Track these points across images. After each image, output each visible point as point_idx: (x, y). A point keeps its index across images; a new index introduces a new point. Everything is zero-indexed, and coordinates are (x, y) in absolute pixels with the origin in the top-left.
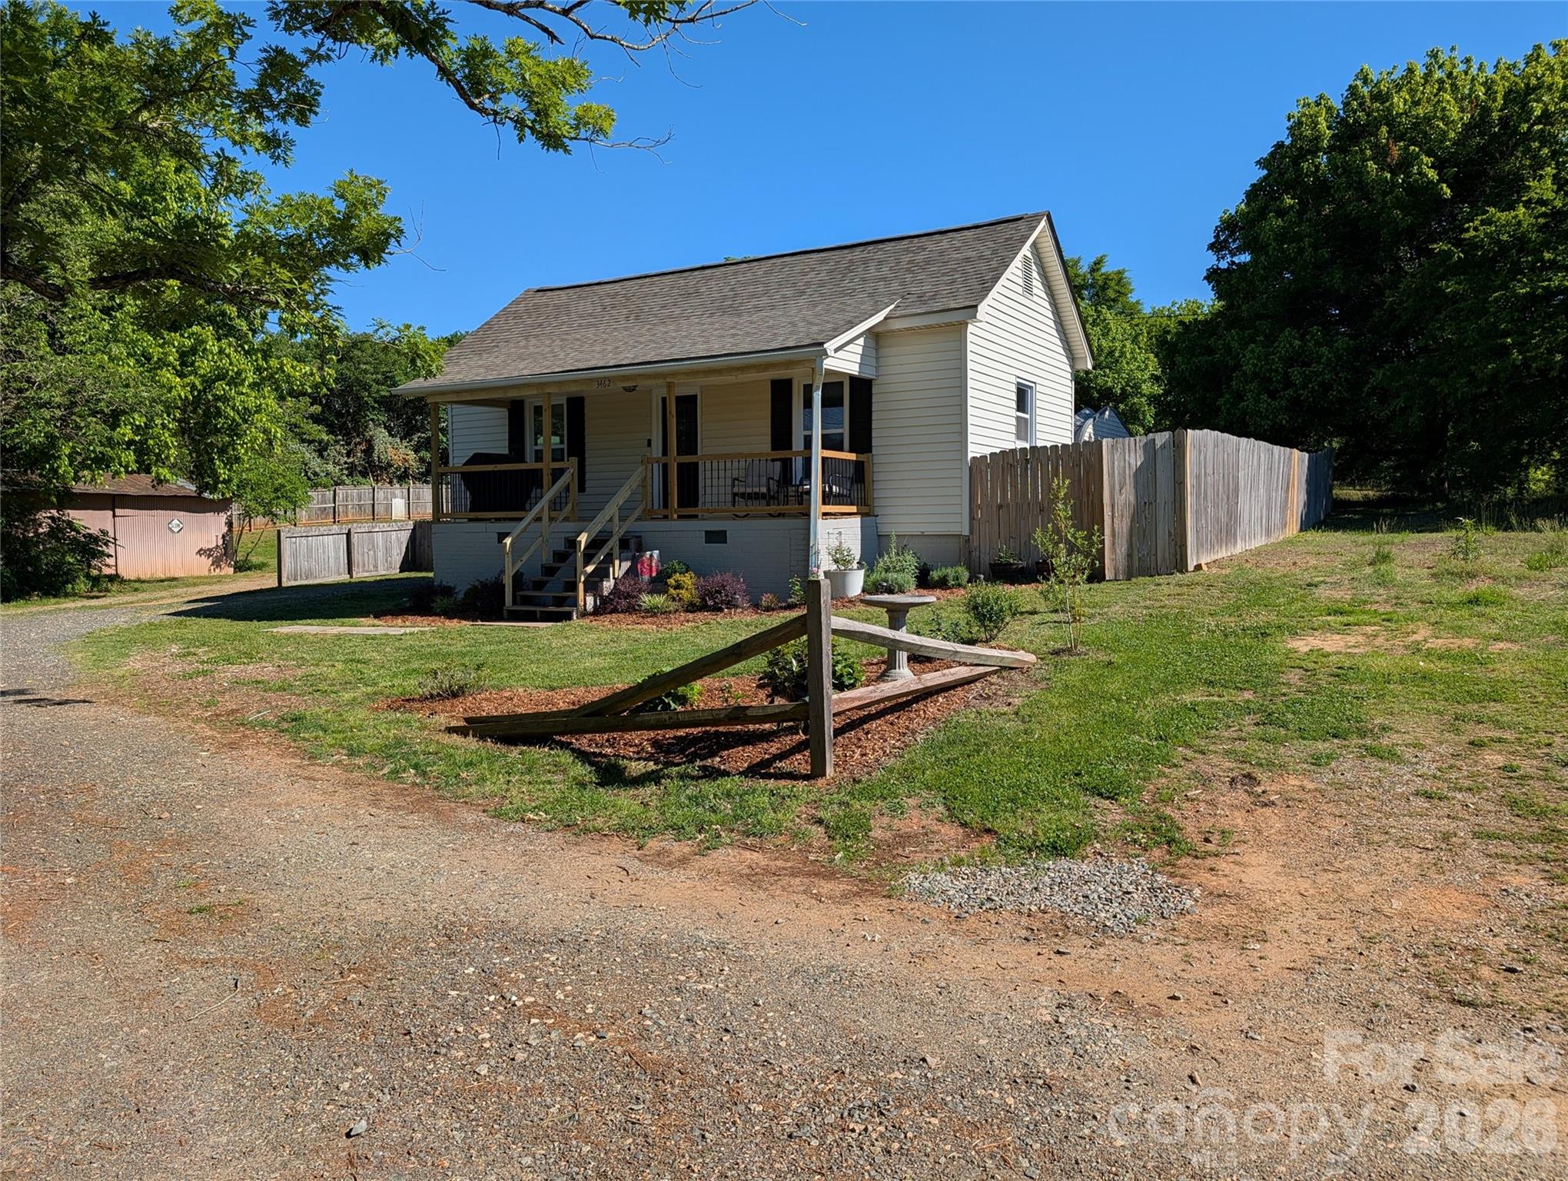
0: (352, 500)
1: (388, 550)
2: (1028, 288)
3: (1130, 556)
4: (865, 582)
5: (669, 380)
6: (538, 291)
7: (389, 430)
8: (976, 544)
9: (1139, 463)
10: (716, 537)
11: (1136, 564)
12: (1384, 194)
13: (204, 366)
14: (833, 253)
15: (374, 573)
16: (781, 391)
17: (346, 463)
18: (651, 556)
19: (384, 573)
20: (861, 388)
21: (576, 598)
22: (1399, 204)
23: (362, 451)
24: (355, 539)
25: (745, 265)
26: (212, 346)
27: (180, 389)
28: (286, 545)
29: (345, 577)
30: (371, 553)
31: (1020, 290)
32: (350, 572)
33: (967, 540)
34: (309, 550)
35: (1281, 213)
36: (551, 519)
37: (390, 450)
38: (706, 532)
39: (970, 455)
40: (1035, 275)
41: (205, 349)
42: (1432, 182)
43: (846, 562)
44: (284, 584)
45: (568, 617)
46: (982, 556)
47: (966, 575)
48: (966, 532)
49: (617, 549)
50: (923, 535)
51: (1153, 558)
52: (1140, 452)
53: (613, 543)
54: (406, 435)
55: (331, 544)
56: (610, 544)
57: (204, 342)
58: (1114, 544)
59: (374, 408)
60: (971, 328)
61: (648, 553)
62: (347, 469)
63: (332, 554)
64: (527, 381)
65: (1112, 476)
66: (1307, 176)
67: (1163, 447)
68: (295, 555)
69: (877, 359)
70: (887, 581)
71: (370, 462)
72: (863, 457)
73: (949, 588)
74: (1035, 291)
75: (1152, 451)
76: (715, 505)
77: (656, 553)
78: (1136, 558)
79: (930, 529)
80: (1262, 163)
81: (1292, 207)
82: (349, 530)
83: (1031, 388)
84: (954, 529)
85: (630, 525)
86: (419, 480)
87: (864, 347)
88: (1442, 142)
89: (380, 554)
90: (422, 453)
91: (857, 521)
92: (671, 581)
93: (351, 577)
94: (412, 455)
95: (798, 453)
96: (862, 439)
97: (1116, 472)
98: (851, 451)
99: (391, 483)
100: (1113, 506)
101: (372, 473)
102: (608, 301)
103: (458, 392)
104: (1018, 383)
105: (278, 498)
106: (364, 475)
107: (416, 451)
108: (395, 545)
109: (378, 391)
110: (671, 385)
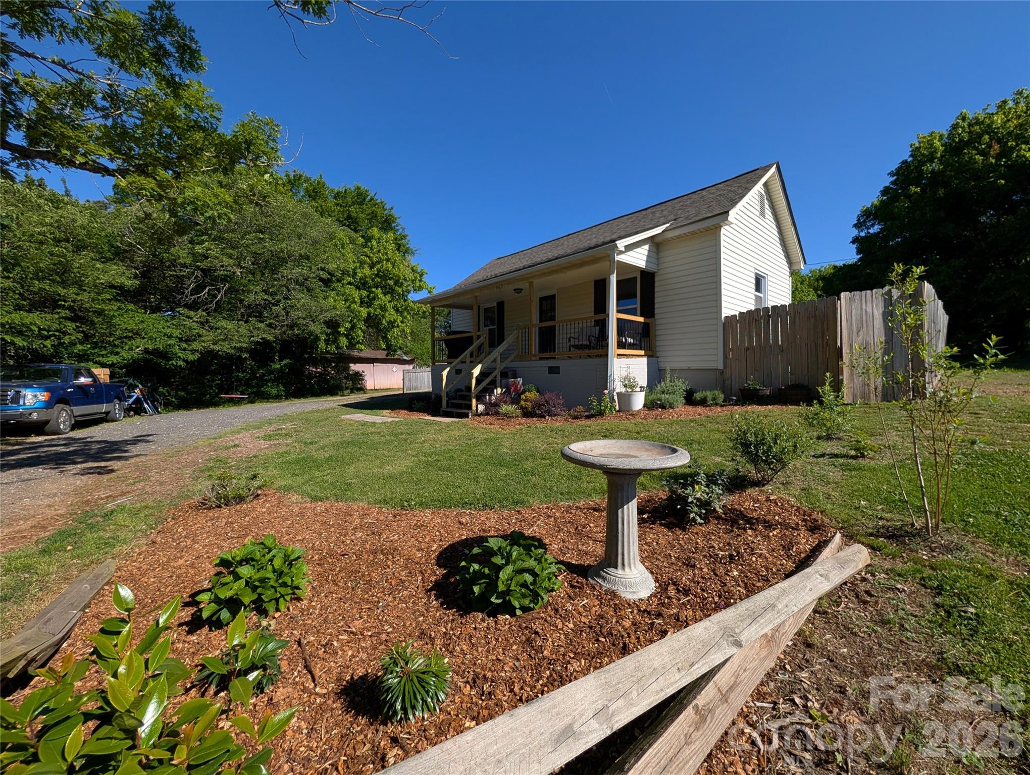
2: (762, 213)
3: (868, 385)
4: (645, 399)
5: (530, 280)
8: (728, 375)
9: (875, 312)
10: (554, 370)
18: (518, 381)
20: (647, 277)
21: (471, 405)
31: (757, 213)
33: (722, 372)
34: (417, 378)
38: (549, 367)
39: (723, 316)
40: (767, 206)
43: (632, 387)
44: (406, 391)
45: (467, 416)
46: (733, 383)
47: (721, 397)
48: (721, 367)
49: (499, 378)
50: (689, 369)
52: (877, 302)
53: (497, 373)
55: (426, 376)
56: (494, 375)
58: (852, 375)
60: (723, 231)
61: (516, 380)
63: (426, 379)
65: (849, 321)
66: (927, 173)
69: (658, 259)
70: (660, 400)
72: (648, 321)
73: (708, 406)
74: (767, 216)
75: (888, 301)
77: (521, 380)
78: (873, 387)
79: (694, 365)
80: (891, 174)
83: (764, 277)
84: (712, 365)
85: (507, 364)
87: (649, 251)
91: (644, 360)
92: (523, 396)
96: (648, 310)
97: (854, 318)
98: (641, 316)
100: (851, 346)
104: (757, 274)
110: (531, 284)
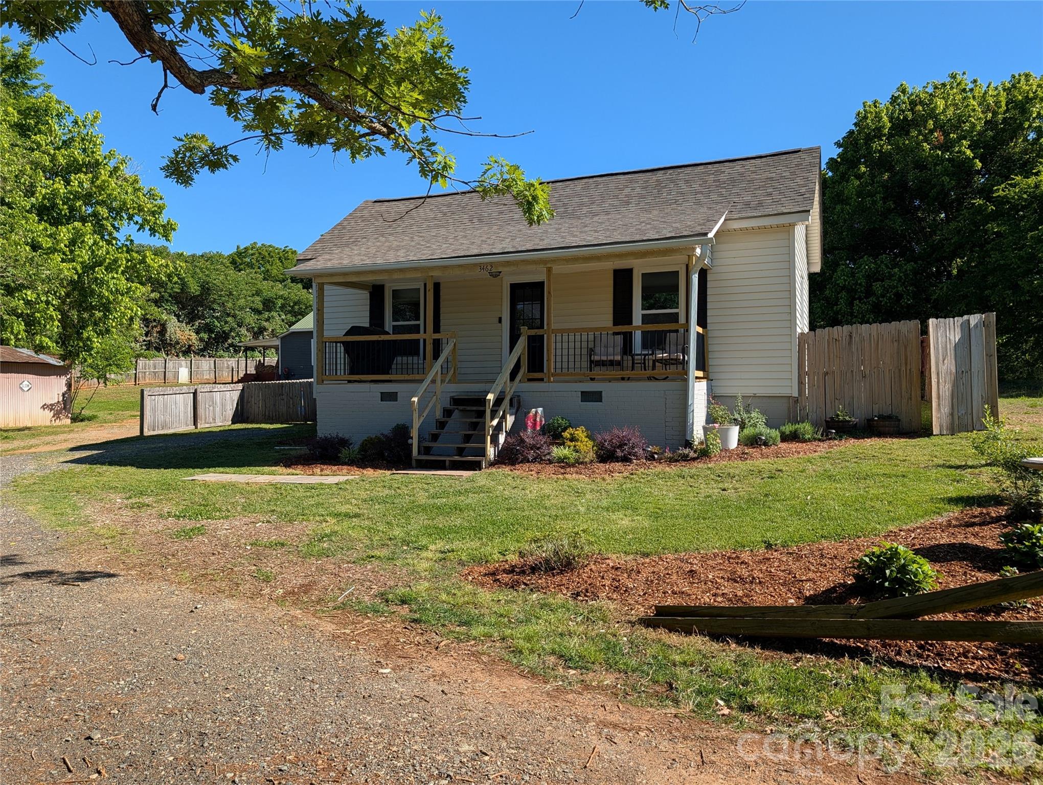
0: (149, 368)
1: (223, 405)
3: (952, 414)
5: (549, 265)
6: (375, 202)
7: (178, 316)
8: (804, 404)
9: (957, 341)
10: (592, 397)
11: (956, 422)
12: (936, 165)
13: (85, 255)
14: (637, 175)
15: (213, 425)
16: (623, 278)
17: (144, 341)
18: (536, 412)
19: (220, 424)
20: (702, 275)
22: (946, 172)
23: (157, 332)
24: (200, 397)
25: (560, 184)
26: (89, 240)
27: (68, 271)
28: (148, 401)
29: (190, 428)
30: (211, 408)
32: (195, 423)
33: (796, 401)
34: (165, 406)
35: (859, 177)
36: (442, 381)
37: (178, 332)
38: (582, 392)
39: (798, 331)
41: (83, 242)
42: (969, 157)
44: (147, 433)
45: (477, 466)
46: (810, 414)
48: (796, 394)
49: (508, 407)
50: (755, 396)
51: (970, 417)
52: (958, 330)
53: (507, 401)
54: (191, 319)
55: (182, 400)
56: (505, 402)
57: (83, 235)
58: (939, 405)
59: (167, 301)
60: (796, 230)
61: (534, 410)
62: (146, 345)
63: (182, 408)
64: (417, 265)
65: (937, 349)
66: (875, 152)
67: (976, 326)
68: (154, 410)
71: (163, 341)
72: (704, 332)
75: (967, 329)
76: (578, 371)
77: (540, 410)
78: (956, 417)
79: (761, 392)
80: (838, 144)
81: (864, 173)
82: (196, 390)
84: (785, 392)
86: (198, 354)
88: (972, 132)
89: (218, 409)
90: (202, 335)
91: (705, 384)
92: (566, 434)
93: (196, 428)
94: (194, 336)
95: (638, 328)
96: (702, 318)
97: (940, 346)
99: (177, 356)
100: (938, 374)
101: (164, 348)
102: (444, 209)
103: (345, 274)
105: (110, 365)
106: (158, 349)
107: (197, 333)
108: (229, 402)
109: (172, 288)
110: (549, 270)
